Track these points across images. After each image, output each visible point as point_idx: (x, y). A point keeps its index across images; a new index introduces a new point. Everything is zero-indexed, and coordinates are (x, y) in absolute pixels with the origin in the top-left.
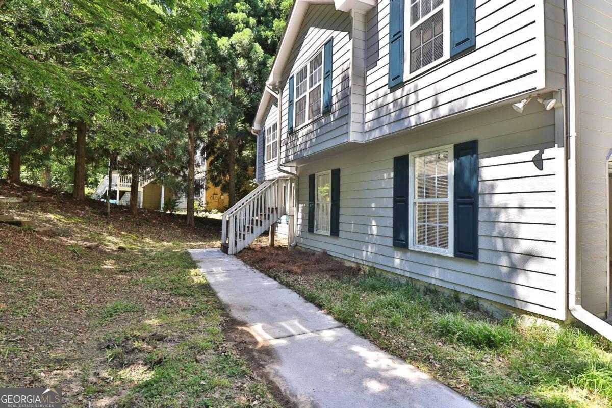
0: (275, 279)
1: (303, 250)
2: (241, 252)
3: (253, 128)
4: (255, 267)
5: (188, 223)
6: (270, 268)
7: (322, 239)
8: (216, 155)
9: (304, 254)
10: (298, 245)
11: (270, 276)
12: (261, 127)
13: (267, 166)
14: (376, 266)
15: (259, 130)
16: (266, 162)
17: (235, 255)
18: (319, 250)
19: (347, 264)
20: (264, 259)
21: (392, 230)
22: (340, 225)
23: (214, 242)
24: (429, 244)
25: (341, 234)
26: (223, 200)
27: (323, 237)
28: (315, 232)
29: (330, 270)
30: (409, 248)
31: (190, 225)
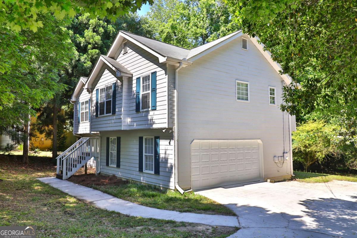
0: (91, 188)
1: (104, 175)
2: (70, 178)
3: (71, 100)
4: (80, 184)
5: (24, 162)
6: (88, 184)
7: (112, 169)
8: (41, 112)
9: (104, 177)
10: (101, 172)
11: (88, 187)
12: (77, 99)
13: (81, 125)
14: (133, 179)
15: (76, 101)
16: (80, 122)
17: (67, 180)
18: (111, 175)
19: (123, 180)
20: (84, 180)
21: (138, 165)
22: (121, 162)
23: (50, 173)
24: (149, 170)
25: (121, 167)
26: (43, 141)
27: (113, 168)
28: (110, 166)
29: (115, 183)
30: (143, 172)
31: (25, 162)
